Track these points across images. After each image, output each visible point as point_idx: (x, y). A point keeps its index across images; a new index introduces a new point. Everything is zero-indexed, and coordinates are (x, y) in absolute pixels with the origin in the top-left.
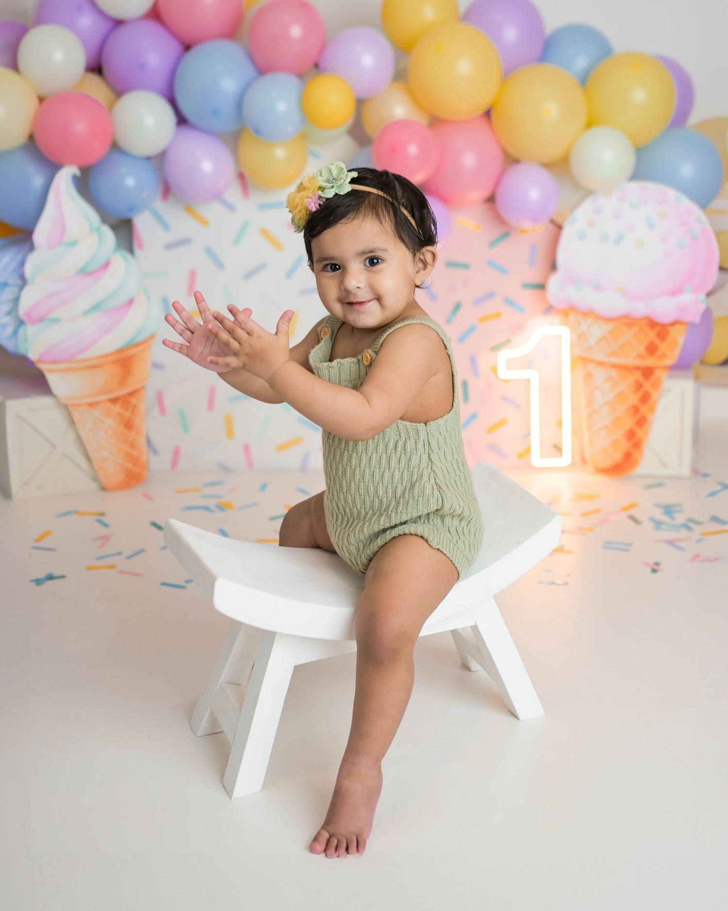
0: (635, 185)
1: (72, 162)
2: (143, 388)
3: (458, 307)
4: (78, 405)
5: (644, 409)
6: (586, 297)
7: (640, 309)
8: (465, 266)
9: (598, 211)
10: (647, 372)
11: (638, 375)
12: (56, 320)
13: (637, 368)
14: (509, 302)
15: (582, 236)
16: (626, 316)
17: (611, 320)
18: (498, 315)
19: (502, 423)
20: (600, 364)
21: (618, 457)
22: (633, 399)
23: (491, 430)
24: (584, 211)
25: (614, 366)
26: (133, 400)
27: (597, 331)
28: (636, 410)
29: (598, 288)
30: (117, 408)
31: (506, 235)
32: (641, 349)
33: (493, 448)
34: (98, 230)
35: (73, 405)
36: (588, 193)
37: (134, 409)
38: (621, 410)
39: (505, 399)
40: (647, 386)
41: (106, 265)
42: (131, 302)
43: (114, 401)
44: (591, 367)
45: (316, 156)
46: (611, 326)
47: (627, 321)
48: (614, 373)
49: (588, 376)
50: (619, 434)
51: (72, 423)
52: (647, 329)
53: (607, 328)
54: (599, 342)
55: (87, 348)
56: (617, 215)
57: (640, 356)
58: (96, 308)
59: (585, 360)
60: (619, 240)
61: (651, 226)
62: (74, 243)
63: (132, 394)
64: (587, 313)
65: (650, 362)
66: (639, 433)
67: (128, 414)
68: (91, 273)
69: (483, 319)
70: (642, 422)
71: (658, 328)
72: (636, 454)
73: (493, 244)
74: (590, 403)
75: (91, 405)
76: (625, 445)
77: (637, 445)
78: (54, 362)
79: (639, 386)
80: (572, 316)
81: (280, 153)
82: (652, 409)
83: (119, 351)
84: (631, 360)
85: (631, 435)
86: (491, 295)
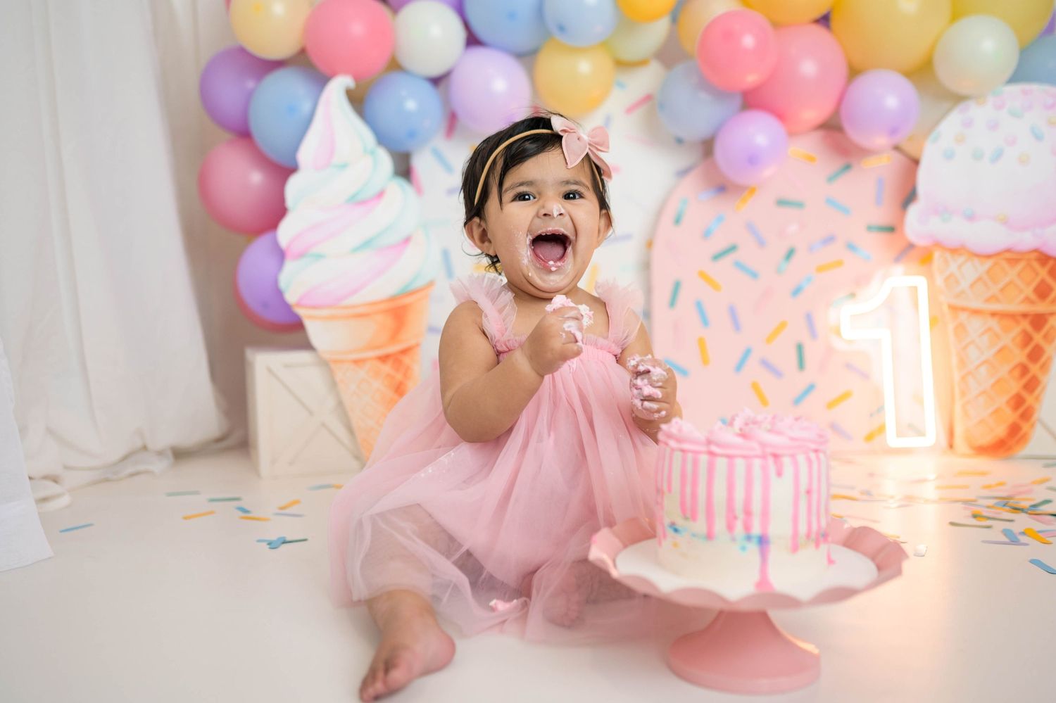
0: (1016, 89)
1: (346, 72)
2: (418, 345)
3: (790, 254)
4: (342, 361)
5: (1034, 369)
6: (955, 230)
7: (1027, 240)
8: (799, 205)
9: (968, 124)
10: (1038, 321)
11: (1026, 325)
12: (320, 257)
13: (1025, 316)
14: (851, 247)
15: (949, 156)
16: (1008, 251)
17: (989, 256)
18: (839, 263)
19: (846, 396)
20: (976, 312)
21: (1001, 431)
22: (1020, 356)
23: (831, 405)
24: (952, 124)
25: (994, 314)
26: (406, 360)
27: (971, 271)
28: (1024, 370)
29: (971, 218)
30: (387, 368)
31: (848, 167)
32: (1029, 291)
33: (834, 427)
34: (372, 153)
35: (336, 361)
36: (958, 99)
37: (407, 372)
38: (1004, 370)
39: (849, 366)
40: (1038, 338)
41: (380, 195)
42: (407, 240)
43: (384, 359)
44: (963, 317)
45: (621, 85)
46: (989, 263)
47: (1011, 256)
48: (993, 323)
49: (960, 329)
50: (1002, 401)
51: (333, 385)
52: (1036, 265)
53: (984, 267)
54: (972, 286)
55: (354, 292)
56: (994, 126)
57: (1027, 300)
58: (367, 244)
59: (954, 309)
60: (998, 156)
61: (1038, 137)
62: (344, 166)
63: (405, 352)
64: (956, 251)
65: (1041, 308)
66: (1030, 399)
67: (399, 377)
68: (363, 203)
69: (820, 269)
70: (1032, 385)
71: (1051, 263)
72: (1025, 427)
73: (831, 179)
74: (962, 363)
75: (357, 362)
76: (1010, 416)
77: (1027, 415)
78: (315, 307)
79: (1027, 339)
80: (937, 254)
81: (584, 66)
82: (1045, 368)
83: (392, 299)
84: (1016, 307)
85: (1018, 402)
86: (829, 240)
